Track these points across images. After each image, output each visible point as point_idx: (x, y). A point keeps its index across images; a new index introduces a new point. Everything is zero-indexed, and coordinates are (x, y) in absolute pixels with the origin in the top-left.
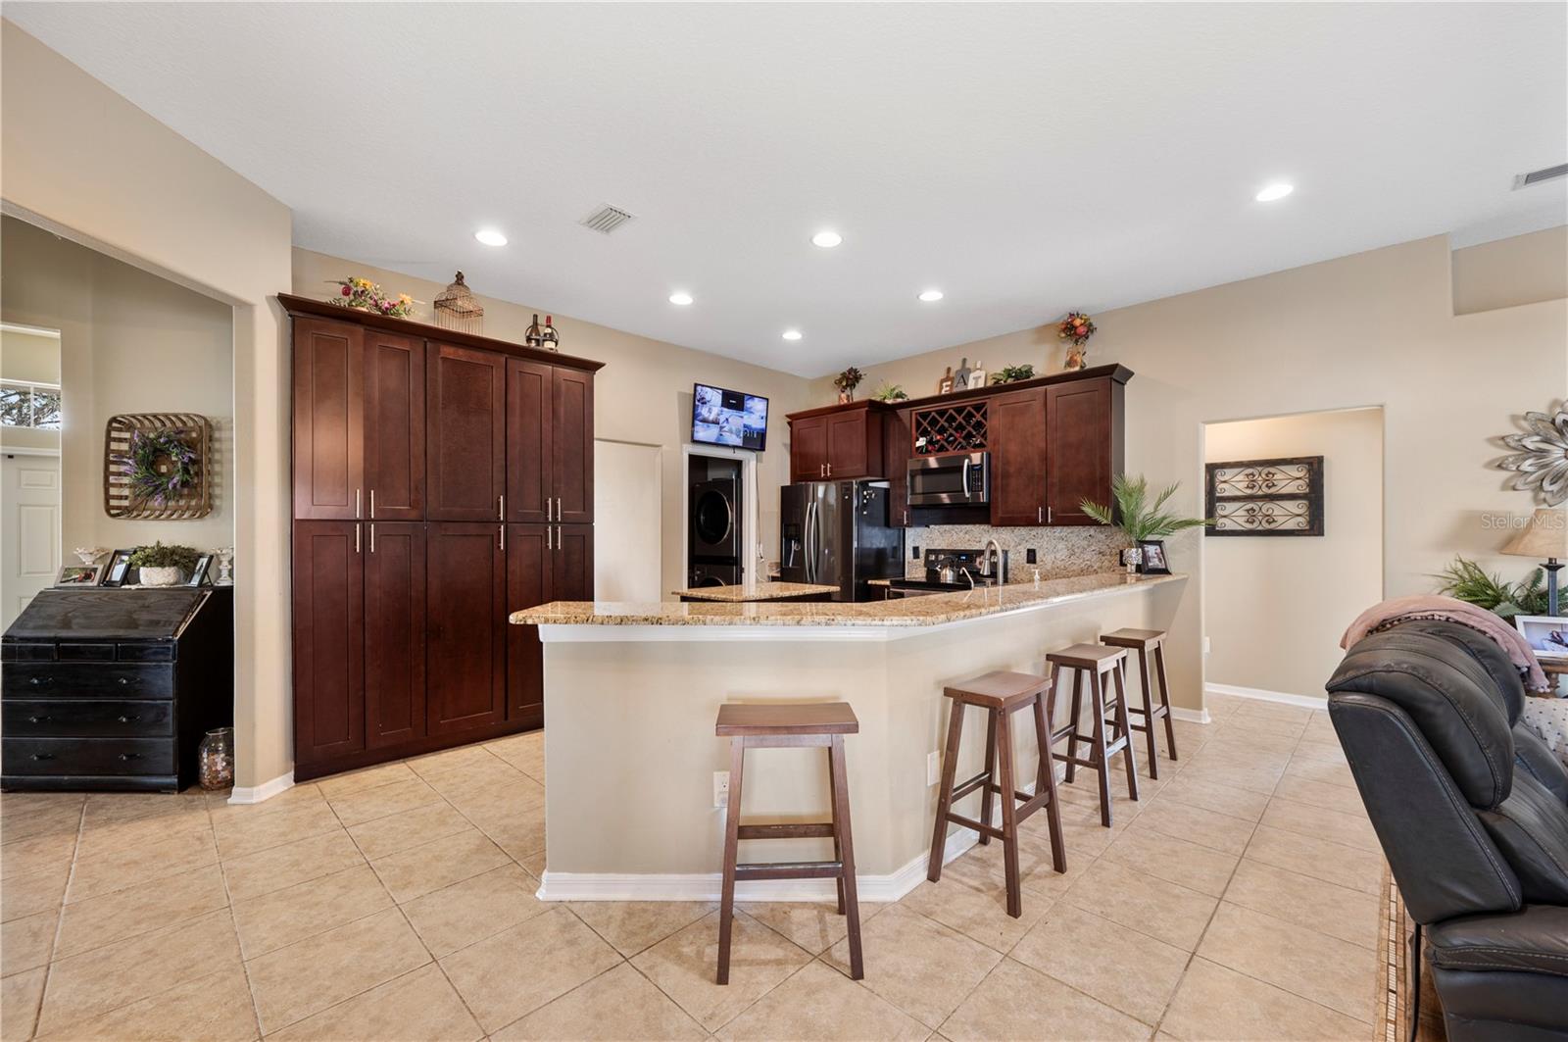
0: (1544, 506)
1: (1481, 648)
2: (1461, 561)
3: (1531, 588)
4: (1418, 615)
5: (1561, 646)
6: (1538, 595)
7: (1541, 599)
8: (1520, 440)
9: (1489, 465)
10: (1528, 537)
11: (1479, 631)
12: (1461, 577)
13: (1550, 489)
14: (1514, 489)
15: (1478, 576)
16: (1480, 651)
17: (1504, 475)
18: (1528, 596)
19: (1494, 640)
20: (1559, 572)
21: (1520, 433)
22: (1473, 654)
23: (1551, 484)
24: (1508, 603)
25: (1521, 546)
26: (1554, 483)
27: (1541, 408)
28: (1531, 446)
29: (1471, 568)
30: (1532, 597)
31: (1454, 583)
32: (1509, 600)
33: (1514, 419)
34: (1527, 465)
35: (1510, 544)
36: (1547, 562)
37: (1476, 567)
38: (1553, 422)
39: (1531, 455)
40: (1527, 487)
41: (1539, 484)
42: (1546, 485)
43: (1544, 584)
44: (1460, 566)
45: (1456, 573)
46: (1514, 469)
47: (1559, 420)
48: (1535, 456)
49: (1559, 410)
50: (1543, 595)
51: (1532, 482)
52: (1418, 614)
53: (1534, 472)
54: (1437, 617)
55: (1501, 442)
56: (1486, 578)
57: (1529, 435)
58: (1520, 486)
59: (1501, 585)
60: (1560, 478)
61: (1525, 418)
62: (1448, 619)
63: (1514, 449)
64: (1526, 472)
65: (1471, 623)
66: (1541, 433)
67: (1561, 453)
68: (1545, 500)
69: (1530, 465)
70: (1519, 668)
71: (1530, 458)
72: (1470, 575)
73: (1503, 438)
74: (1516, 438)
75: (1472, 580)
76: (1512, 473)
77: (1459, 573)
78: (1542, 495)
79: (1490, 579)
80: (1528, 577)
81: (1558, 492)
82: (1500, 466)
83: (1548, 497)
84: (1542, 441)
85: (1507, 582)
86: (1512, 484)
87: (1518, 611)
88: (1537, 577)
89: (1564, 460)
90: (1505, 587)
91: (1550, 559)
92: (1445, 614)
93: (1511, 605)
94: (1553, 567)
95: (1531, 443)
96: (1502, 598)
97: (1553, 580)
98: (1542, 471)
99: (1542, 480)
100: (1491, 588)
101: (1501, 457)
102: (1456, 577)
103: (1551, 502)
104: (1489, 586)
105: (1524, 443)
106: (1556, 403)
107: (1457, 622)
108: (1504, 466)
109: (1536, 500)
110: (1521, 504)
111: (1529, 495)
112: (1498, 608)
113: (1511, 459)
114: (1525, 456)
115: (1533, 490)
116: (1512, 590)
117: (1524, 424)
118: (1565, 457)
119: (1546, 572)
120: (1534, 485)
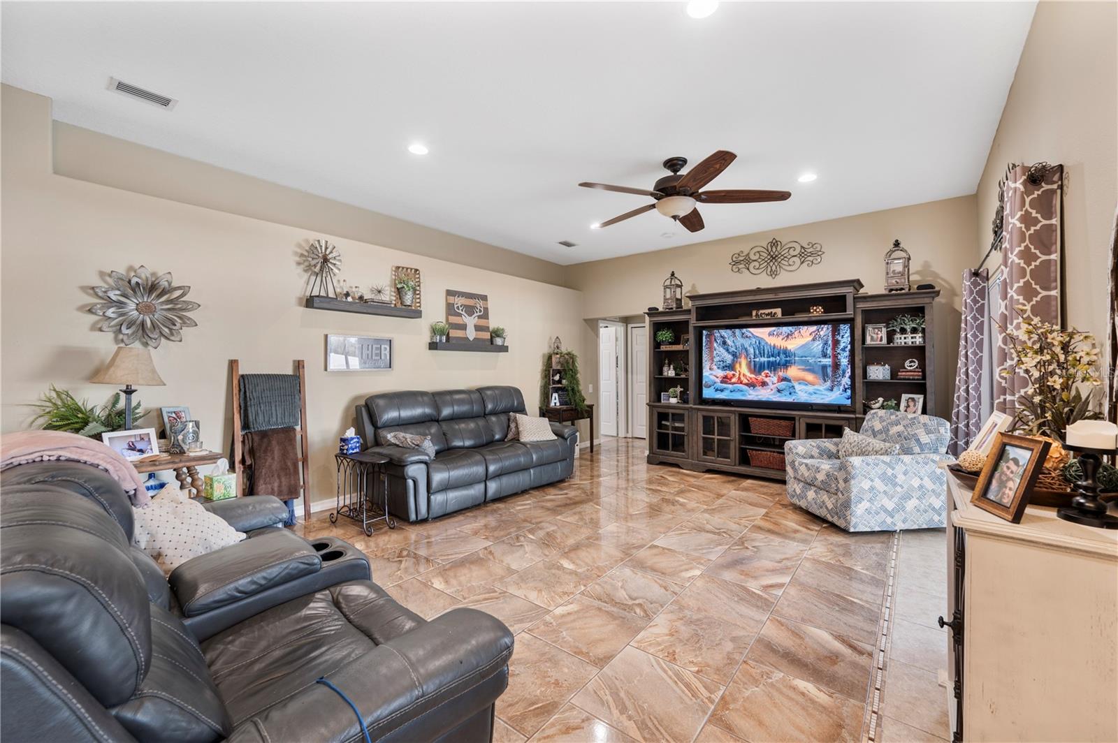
0: (122, 345)
1: (97, 484)
2: (55, 390)
3: (112, 408)
4: (23, 460)
5: (135, 452)
6: (117, 414)
7: (119, 417)
8: (105, 292)
9: (81, 309)
10: (112, 369)
11: (92, 465)
12: (55, 404)
13: (127, 333)
14: (100, 330)
15: (70, 402)
16: (97, 489)
17: (93, 318)
18: (109, 415)
19: (107, 470)
20: (133, 395)
21: (107, 287)
22: (89, 494)
23: (127, 329)
24: (95, 423)
25: (107, 377)
26: (130, 328)
27: (122, 270)
28: (114, 298)
29: (64, 396)
30: (113, 416)
31: (48, 410)
32: (95, 420)
33: (102, 274)
34: (110, 312)
35: (97, 375)
36: (125, 388)
37: (68, 395)
38: (129, 282)
39: (113, 305)
40: (111, 329)
41: (118, 327)
42: (124, 328)
43: (122, 404)
44: (54, 394)
45: (50, 401)
46: (101, 314)
47: (134, 280)
48: (116, 306)
49: (133, 274)
50: (120, 414)
51: (112, 327)
52: (23, 458)
53: (117, 318)
54: (46, 458)
55: (91, 292)
56: (77, 404)
57: (113, 289)
58: (104, 328)
59: (89, 408)
60: (133, 324)
61: (110, 276)
62: (58, 460)
63: (101, 298)
64: (110, 318)
65: (84, 458)
66: (121, 289)
67: (133, 306)
68: (122, 341)
69: (113, 313)
70: (127, 492)
71: (113, 307)
72: (63, 402)
73: (93, 288)
74: (103, 290)
75: (64, 405)
76: (100, 318)
77: (53, 401)
78: (121, 336)
79: (80, 404)
80: (109, 400)
81: (133, 334)
82: (90, 311)
83: (125, 338)
84: (121, 295)
85: (93, 406)
86: (99, 326)
87: (103, 429)
88: (116, 398)
89: (135, 312)
90: (92, 410)
91: (127, 386)
92: (56, 454)
93: (97, 425)
94: (129, 392)
95: (114, 295)
96: (90, 420)
97: (129, 401)
98: (121, 318)
99: (121, 325)
100: (81, 411)
101: (91, 304)
102: (50, 404)
103: (127, 342)
104: (79, 410)
105: (109, 295)
106: (131, 268)
107: (68, 460)
108: (94, 311)
109: (117, 341)
110: (104, 344)
111: (111, 336)
112: (87, 428)
113: (99, 306)
114: (109, 305)
115: (114, 332)
116: (97, 412)
117: (110, 280)
118: (137, 309)
119: (123, 396)
120: (114, 328)
